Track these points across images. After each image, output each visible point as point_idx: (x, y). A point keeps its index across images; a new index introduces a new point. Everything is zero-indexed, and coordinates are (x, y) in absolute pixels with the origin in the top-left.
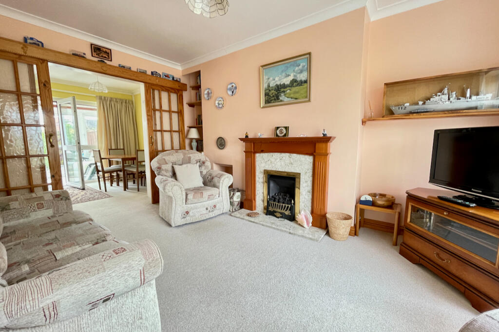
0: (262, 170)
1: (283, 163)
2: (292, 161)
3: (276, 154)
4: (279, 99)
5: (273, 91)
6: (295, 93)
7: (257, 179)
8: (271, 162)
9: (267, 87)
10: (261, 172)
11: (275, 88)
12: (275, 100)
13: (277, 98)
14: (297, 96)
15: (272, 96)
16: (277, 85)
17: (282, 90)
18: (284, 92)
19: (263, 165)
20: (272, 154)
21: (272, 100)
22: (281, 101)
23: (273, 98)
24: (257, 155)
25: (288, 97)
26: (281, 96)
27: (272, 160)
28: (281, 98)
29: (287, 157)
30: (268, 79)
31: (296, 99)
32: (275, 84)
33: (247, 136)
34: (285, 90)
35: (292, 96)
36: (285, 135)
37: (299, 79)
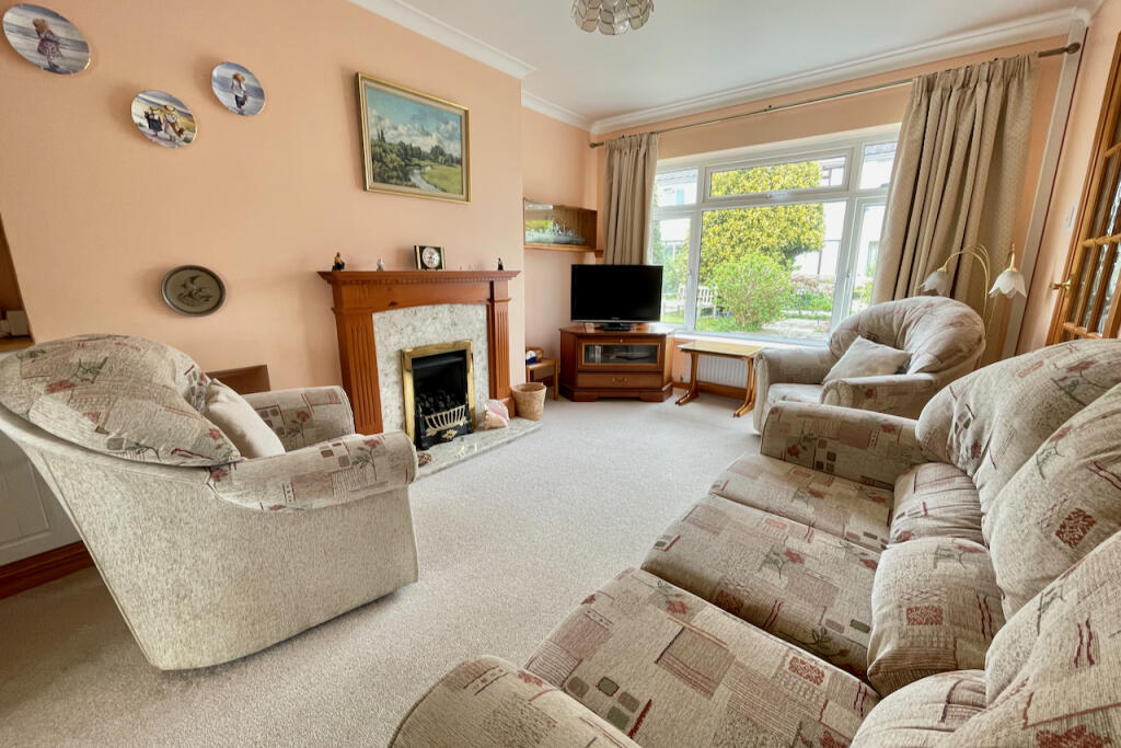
0: (393, 350)
1: (438, 326)
2: (456, 320)
3: (423, 308)
4: (410, 180)
5: (394, 156)
6: (443, 177)
7: (381, 379)
8: (414, 329)
9: (376, 138)
10: (389, 359)
11: (399, 150)
12: (398, 177)
13: (403, 177)
14: (444, 184)
15: (391, 166)
16: (401, 144)
17: (416, 161)
18: (420, 167)
19: (394, 340)
20: (413, 309)
21: (392, 178)
22: (415, 186)
23: (395, 174)
24: (376, 317)
25: (428, 182)
26: (413, 174)
27: (416, 324)
28: (413, 180)
29: (446, 312)
30: (380, 119)
31: (444, 191)
32: (398, 141)
33: (339, 266)
34: (422, 163)
35: (436, 181)
36: (440, 266)
37: (447, 151)
